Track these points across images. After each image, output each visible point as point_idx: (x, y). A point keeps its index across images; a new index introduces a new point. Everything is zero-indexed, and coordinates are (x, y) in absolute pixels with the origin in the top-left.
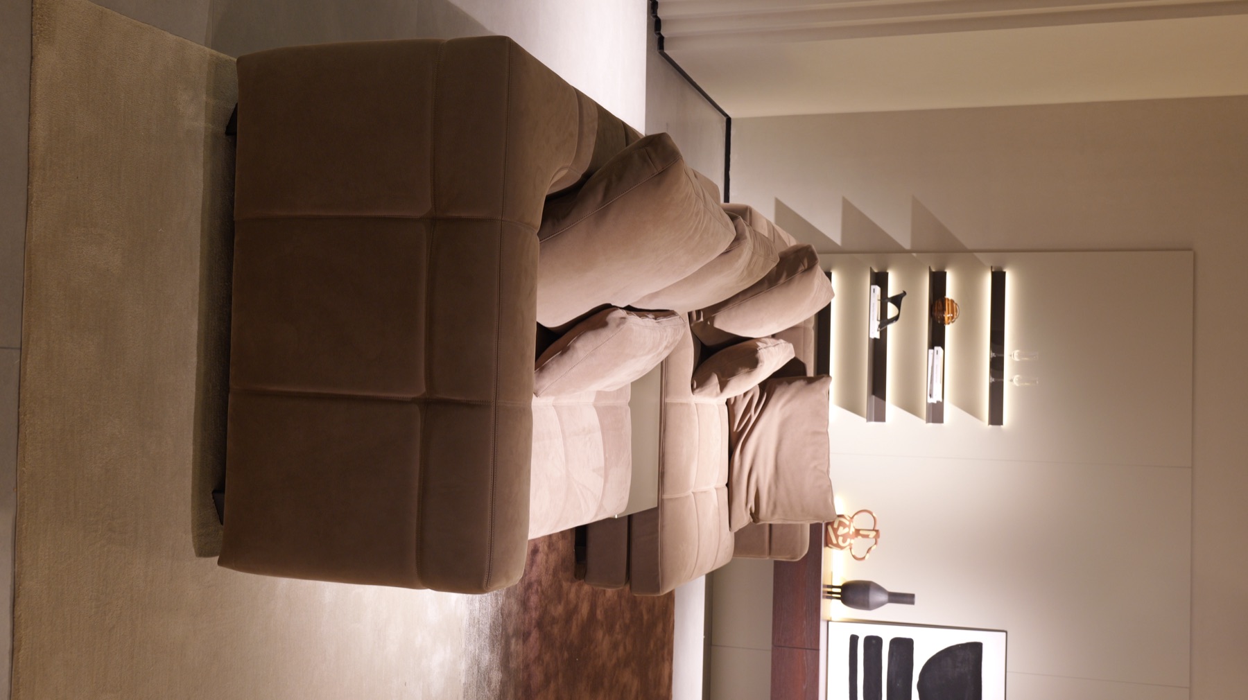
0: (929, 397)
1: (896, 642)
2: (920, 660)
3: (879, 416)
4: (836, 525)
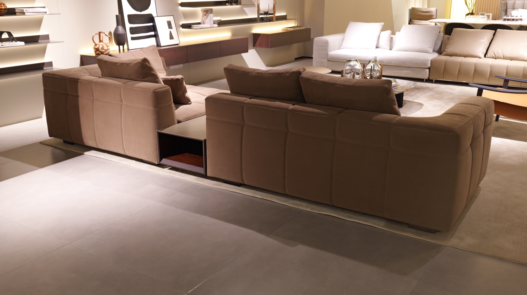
0: (47, 14)
1: (130, 22)
2: (134, 12)
3: (47, 37)
4: (104, 51)
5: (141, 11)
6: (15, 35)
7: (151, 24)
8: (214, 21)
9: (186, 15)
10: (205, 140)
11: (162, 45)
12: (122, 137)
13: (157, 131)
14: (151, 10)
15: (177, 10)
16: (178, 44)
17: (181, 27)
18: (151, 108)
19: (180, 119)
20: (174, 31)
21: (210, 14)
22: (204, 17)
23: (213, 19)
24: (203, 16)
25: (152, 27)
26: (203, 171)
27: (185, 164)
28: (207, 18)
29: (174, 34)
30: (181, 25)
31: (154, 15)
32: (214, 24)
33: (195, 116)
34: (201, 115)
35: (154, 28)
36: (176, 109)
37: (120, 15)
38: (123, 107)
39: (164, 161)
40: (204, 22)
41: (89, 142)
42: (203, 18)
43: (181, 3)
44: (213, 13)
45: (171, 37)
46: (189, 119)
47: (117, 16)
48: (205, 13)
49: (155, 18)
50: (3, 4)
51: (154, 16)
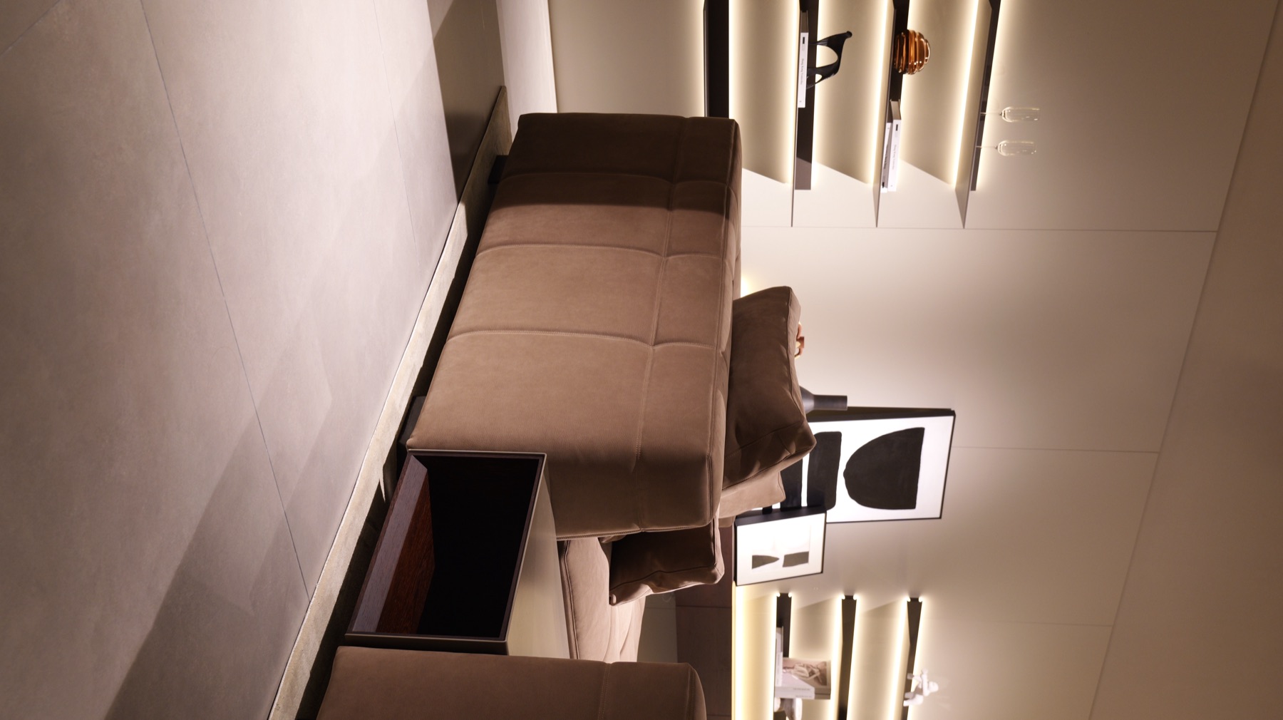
1: (820, 437)
2: (847, 452)
3: (802, 181)
5: (846, 474)
6: (821, 88)
7: (804, 503)
8: (791, 701)
9: (815, 613)
10: (502, 650)
11: (739, 528)
12: (522, 329)
13: (543, 456)
14: (845, 507)
15: (832, 587)
16: (735, 579)
17: (781, 594)
18: (637, 443)
19: (573, 553)
20: (775, 571)
21: (816, 689)
22: (805, 669)
23: (797, 696)
24: (808, 667)
25: (795, 504)
26: (359, 630)
27: (398, 556)
28: (803, 678)
29: (767, 572)
30: (787, 594)
31: (832, 514)
32: (782, 700)
33: (574, 613)
34: (573, 638)
35: (790, 509)
36: (604, 542)
37: (846, 410)
38: (638, 342)
39: (415, 474)
40: (789, 668)
41: (500, 225)
42: (804, 666)
43: (855, 601)
44: (816, 698)
45: (758, 561)
46: (567, 591)
47: (844, 399)
48: (818, 674)
49: (823, 515)
50: (921, 65)
51: (828, 512)
